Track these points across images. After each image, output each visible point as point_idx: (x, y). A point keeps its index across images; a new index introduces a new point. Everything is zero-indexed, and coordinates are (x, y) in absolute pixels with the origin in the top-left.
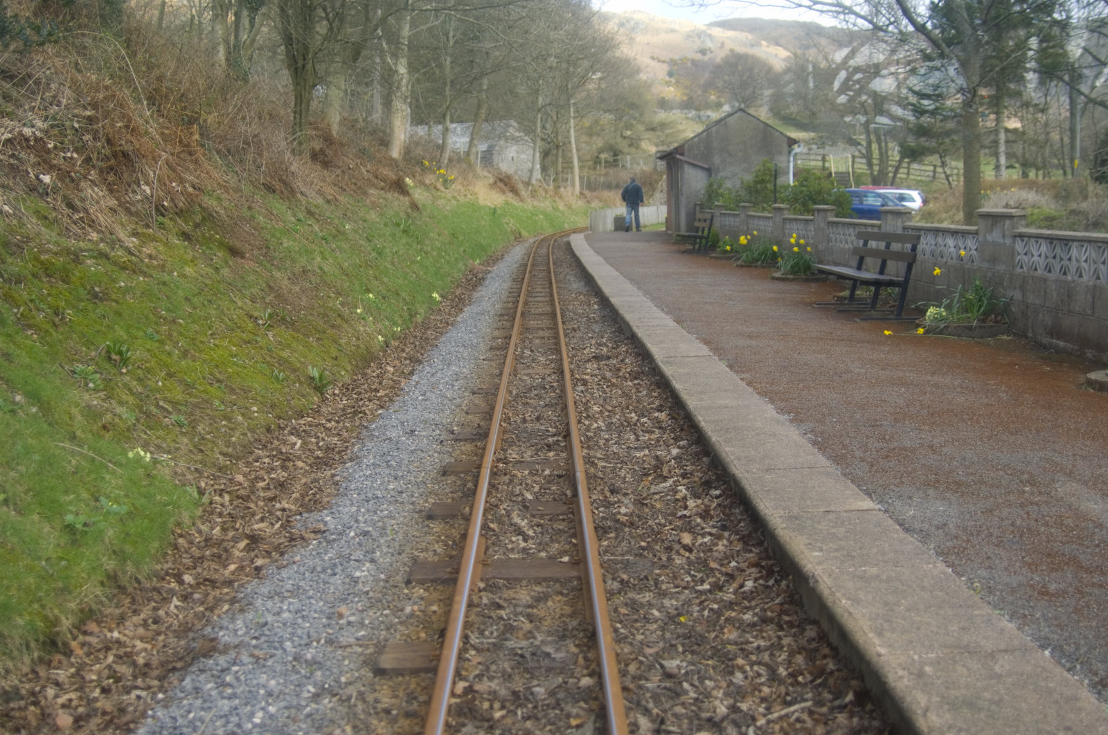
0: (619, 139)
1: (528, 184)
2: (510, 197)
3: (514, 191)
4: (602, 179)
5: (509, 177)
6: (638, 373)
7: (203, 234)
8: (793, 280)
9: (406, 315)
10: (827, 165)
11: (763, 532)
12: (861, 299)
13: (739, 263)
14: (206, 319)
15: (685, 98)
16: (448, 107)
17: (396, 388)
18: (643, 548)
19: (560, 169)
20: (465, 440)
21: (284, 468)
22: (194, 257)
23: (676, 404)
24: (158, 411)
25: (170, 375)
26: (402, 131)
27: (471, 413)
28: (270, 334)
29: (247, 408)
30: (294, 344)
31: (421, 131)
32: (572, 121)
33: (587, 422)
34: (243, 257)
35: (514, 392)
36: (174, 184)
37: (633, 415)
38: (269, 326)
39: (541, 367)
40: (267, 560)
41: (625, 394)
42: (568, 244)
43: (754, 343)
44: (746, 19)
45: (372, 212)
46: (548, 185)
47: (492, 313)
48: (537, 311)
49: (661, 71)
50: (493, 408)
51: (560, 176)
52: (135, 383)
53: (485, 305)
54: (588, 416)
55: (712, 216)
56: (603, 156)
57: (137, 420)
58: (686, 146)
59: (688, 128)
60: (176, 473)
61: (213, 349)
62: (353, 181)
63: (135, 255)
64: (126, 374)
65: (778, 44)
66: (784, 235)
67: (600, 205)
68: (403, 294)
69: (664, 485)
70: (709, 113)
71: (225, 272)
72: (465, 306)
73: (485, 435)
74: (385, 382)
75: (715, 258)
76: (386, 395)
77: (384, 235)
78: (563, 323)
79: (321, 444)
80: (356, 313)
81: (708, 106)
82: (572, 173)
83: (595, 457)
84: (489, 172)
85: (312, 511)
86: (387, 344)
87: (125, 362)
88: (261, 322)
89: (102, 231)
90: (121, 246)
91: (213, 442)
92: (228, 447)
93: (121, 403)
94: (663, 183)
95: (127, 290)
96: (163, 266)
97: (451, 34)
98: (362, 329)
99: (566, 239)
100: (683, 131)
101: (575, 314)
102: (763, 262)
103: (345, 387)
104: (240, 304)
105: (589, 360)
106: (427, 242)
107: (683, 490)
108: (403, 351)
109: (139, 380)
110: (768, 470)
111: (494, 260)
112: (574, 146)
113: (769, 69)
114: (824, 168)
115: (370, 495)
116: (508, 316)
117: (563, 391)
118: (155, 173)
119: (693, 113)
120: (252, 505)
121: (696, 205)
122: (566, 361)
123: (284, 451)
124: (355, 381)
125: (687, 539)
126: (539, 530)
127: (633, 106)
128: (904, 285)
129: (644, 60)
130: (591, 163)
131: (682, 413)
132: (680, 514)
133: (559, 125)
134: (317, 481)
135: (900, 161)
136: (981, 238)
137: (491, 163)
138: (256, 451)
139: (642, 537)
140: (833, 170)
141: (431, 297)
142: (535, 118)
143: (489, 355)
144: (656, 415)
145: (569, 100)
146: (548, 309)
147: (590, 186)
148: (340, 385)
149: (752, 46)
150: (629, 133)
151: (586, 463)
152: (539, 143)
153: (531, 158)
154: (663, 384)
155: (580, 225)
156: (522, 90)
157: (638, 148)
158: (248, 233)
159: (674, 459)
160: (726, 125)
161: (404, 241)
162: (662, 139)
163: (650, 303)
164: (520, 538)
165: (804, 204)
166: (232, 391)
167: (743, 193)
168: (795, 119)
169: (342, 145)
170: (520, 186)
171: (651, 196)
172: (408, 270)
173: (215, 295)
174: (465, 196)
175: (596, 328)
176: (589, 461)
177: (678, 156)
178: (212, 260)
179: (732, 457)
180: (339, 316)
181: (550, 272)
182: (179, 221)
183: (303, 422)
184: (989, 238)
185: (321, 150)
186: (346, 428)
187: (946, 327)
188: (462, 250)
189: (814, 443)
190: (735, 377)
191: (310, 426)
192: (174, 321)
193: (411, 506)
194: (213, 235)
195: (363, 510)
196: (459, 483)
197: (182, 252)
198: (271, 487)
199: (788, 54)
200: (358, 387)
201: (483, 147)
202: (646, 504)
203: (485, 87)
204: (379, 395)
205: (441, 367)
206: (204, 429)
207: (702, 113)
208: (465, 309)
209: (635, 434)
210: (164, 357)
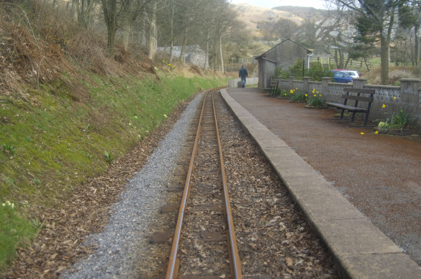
0: (239, 52)
1: (203, 69)
2: (197, 74)
3: (198, 72)
4: (232, 67)
5: (196, 67)
6: (253, 154)
7: (61, 92)
8: (314, 108)
9: (152, 125)
10: (320, 61)
11: (332, 259)
12: (346, 117)
13: (290, 101)
14: (57, 130)
15: (264, 36)
16: (172, 39)
17: (144, 161)
18: (265, 266)
19: (216, 63)
20: (173, 191)
21: (86, 205)
22: (56, 102)
23: (272, 172)
24: (26, 178)
25: (36, 159)
26: (154, 49)
27: (176, 176)
28: (88, 136)
29: (72, 173)
30: (99, 141)
31: (162, 49)
32: (221, 45)
33: (231, 182)
34: (79, 101)
35: (197, 164)
36: (48, 70)
37: (253, 177)
38: (88, 132)
39: (209, 151)
40: (65, 267)
41: (248, 165)
42: (220, 93)
43: (305, 139)
44: (286, 6)
45: (139, 81)
46: (212, 70)
47: (188, 123)
48: (207, 123)
49: (254, 26)
50: (187, 173)
51: (216, 66)
52: (16, 164)
53: (186, 119)
54: (232, 178)
55: (278, 82)
56: (233, 59)
57: (15, 183)
58: (267, 54)
59: (265, 48)
60: (30, 211)
61: (59, 145)
62: (133, 68)
63: (27, 102)
64: (12, 159)
65: (299, 16)
66: (309, 89)
67: (232, 77)
68: (151, 116)
69: (272, 221)
70: (273, 42)
71: (70, 108)
72: (177, 120)
73: (182, 189)
74: (140, 157)
75: (280, 99)
76: (139, 164)
77: (144, 90)
78: (219, 128)
79: (106, 191)
80: (129, 125)
81: (272, 39)
82: (221, 65)
83: (236, 203)
84: (189, 65)
85: (94, 233)
86: (142, 138)
87: (12, 153)
88: (84, 131)
89: (12, 91)
90: (20, 97)
91: (53, 192)
92: (61, 194)
93: (7, 175)
94: (256, 69)
95: (20, 118)
96: (40, 106)
97: (173, 11)
98: (131, 132)
99: (219, 91)
100: (263, 49)
101: (224, 124)
102: (300, 100)
103: (122, 160)
104: (75, 123)
105: (230, 147)
106: (163, 93)
107: (283, 226)
108: (149, 141)
109: (19, 162)
110: (331, 220)
111: (190, 99)
112: (221, 54)
113: (296, 25)
114: (319, 63)
115: (123, 225)
116: (195, 124)
117: (219, 163)
118: (39, 65)
119: (267, 42)
120: (66, 229)
121: (270, 77)
122: (220, 147)
123: (88, 195)
124: (126, 156)
125: (290, 262)
126: (208, 253)
127: (244, 39)
128: (367, 112)
129: (247, 22)
130: (228, 61)
131: (277, 177)
132: (283, 242)
133: (215, 46)
134: (100, 212)
135: (348, 60)
136: (402, 91)
137: (189, 62)
138: (75, 195)
139: (265, 259)
140: (322, 63)
141: (163, 116)
142: (206, 44)
143: (186, 143)
144: (264, 177)
145: (219, 36)
146: (212, 121)
147: (228, 70)
148: (119, 159)
149: (289, 16)
150: (242, 50)
151: (232, 207)
152: (208, 54)
153: (205, 59)
154: (266, 161)
155: (224, 85)
156: (202, 33)
157: (246, 55)
158: (81, 91)
159: (276, 204)
160: (282, 45)
161: (153, 93)
162: (255, 52)
163: (255, 120)
164: (198, 259)
165: (315, 77)
166: (66, 165)
167: (289, 72)
168: (305, 44)
169: (129, 54)
170: (201, 70)
171: (252, 74)
172: (154, 105)
173: (64, 119)
174: (179, 74)
175: (233, 130)
176: (233, 205)
177: (264, 58)
178: (64, 103)
179: (310, 211)
180: (121, 126)
181: (213, 105)
182: (50, 86)
183: (99, 179)
184: (406, 91)
185: (120, 56)
186: (119, 181)
187: (388, 131)
188: (177, 96)
189: (351, 201)
190: (301, 159)
191: (103, 181)
192: (42, 132)
193: (143, 233)
194: (66, 92)
195: (118, 235)
196: (168, 218)
197: (50, 99)
198: (78, 216)
199: (303, 19)
200: (127, 160)
201: (186, 55)
202: (265, 235)
203: (187, 32)
204: (136, 164)
205: (165, 149)
206: (49, 185)
207: (270, 42)
208: (178, 121)
209: (255, 188)
210: (33, 150)
